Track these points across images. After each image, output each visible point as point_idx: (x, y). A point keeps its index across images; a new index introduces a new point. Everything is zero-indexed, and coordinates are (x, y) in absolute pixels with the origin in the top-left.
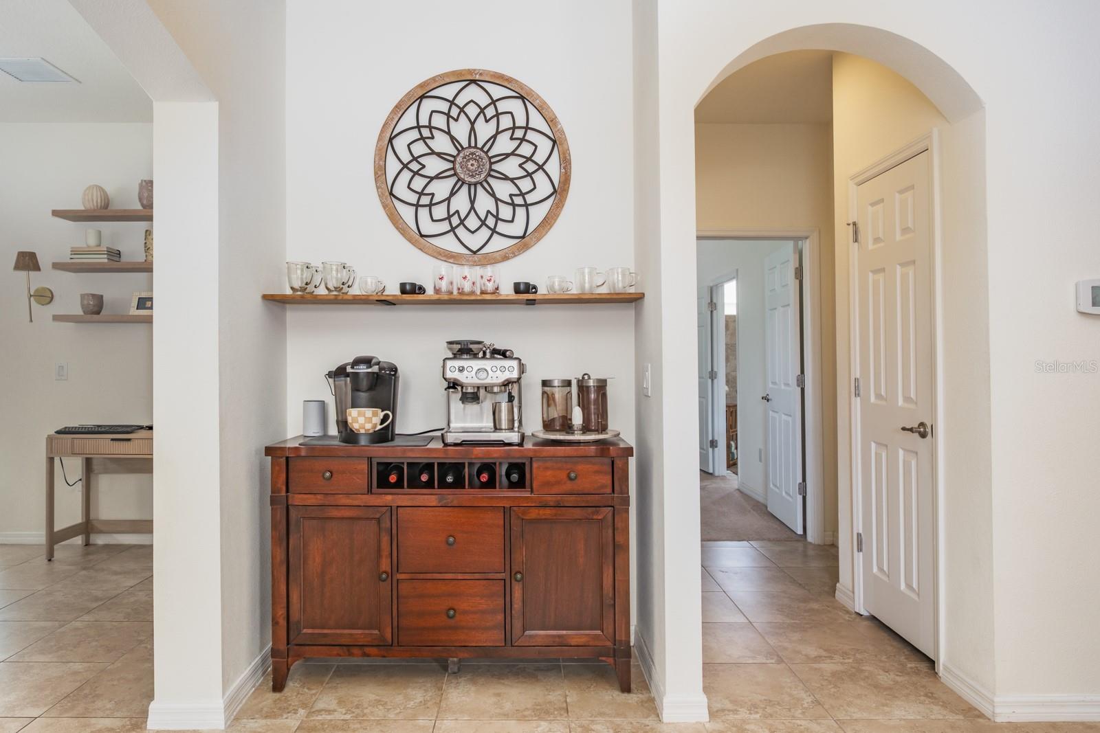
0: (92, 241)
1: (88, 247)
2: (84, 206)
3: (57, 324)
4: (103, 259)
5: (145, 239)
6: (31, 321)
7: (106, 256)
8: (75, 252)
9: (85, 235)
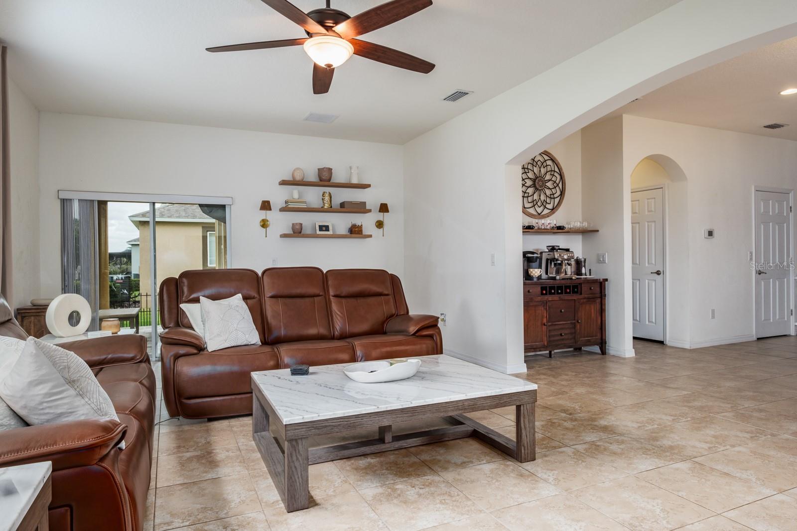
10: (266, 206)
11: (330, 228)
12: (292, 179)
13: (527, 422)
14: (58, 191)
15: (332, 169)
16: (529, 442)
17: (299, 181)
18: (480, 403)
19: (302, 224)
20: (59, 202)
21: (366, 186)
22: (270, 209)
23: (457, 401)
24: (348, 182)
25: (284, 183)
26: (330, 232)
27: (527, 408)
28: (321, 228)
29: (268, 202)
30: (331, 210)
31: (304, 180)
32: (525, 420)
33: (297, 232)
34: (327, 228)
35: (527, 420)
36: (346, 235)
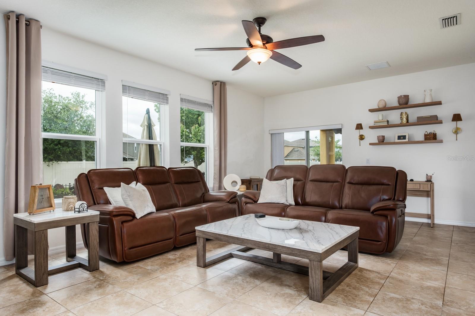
0: (381, 118)
1: (379, 120)
2: (378, 107)
3: (371, 146)
4: (386, 124)
5: (401, 115)
6: (360, 145)
7: (386, 123)
8: (375, 122)
9: (379, 116)
10: (359, 127)
11: (407, 137)
12: (378, 108)
13: (314, 273)
14: (269, 130)
15: (408, 96)
16: (315, 287)
17: (381, 108)
18: (279, 249)
19: (384, 136)
20: (270, 135)
21: (439, 103)
22: (363, 129)
23: (265, 243)
24: (423, 102)
25: (371, 111)
26: (407, 140)
27: (313, 264)
28: (399, 138)
29: (360, 125)
30: (408, 124)
31: (387, 106)
32: (312, 271)
33: (382, 141)
34: (404, 137)
35: (313, 272)
36: (422, 141)
